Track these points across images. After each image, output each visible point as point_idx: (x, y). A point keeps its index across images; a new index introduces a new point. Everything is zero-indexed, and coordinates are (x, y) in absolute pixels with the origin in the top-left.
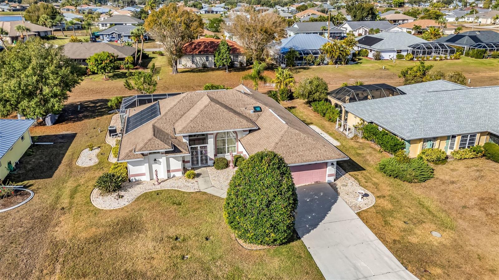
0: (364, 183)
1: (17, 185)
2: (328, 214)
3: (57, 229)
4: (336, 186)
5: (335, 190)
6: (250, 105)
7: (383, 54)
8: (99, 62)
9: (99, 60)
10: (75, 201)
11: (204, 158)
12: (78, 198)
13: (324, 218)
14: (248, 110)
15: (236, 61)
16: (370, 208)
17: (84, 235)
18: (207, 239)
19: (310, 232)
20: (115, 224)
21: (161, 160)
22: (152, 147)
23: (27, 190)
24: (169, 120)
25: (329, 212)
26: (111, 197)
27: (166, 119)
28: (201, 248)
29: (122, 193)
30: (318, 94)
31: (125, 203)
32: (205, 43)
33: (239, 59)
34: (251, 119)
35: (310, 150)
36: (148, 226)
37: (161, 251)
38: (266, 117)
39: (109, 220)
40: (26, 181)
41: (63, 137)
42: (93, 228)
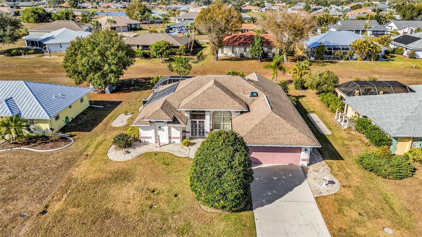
0: (336, 171)
1: (66, 134)
2: (287, 193)
3: (77, 169)
4: (307, 170)
5: (304, 173)
6: (249, 90)
7: (418, 53)
8: (158, 49)
9: (158, 46)
10: (97, 151)
11: (201, 131)
12: (100, 150)
13: (282, 196)
14: (246, 94)
15: (270, 53)
16: (330, 195)
17: (91, 177)
18: (176, 196)
19: (264, 206)
20: (115, 172)
21: (164, 128)
22: (157, 117)
23: (70, 138)
24: (179, 97)
25: (290, 192)
26: (122, 151)
27: (177, 96)
28: (168, 202)
29: (130, 150)
30: (326, 86)
31: (129, 157)
32: (245, 36)
33: (273, 51)
34: (246, 102)
35: (286, 134)
36: (137, 177)
37: (138, 199)
38: (259, 101)
39: (112, 169)
40: (73, 132)
41: (113, 103)
42: (99, 173)
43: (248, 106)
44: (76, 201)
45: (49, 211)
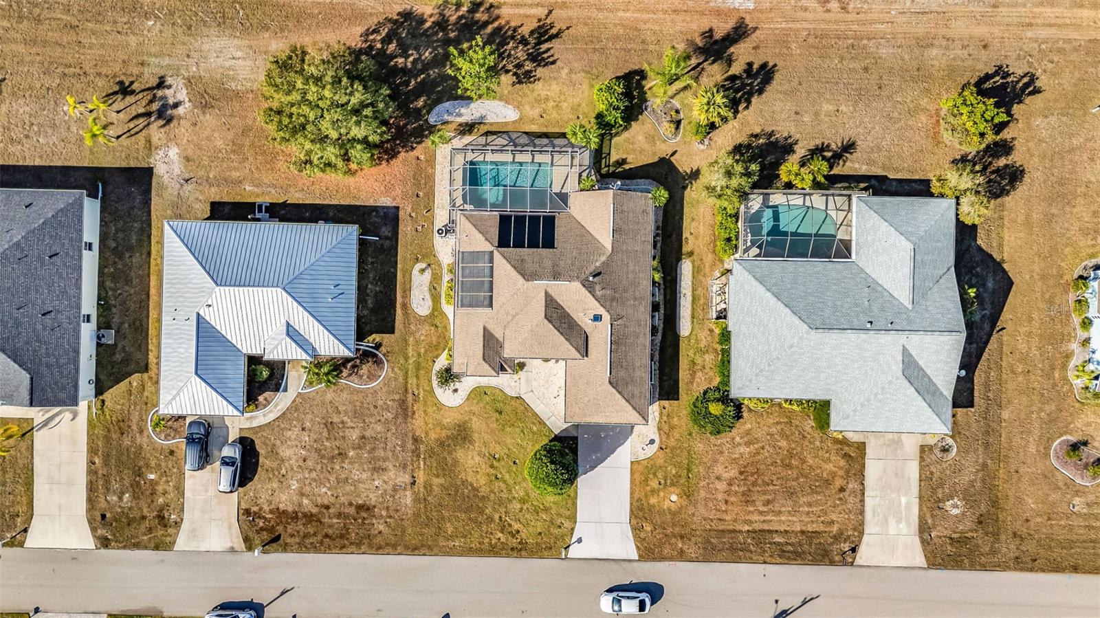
1: (369, 342)
2: (609, 457)
6: (591, 309)
13: (604, 461)
14: (586, 318)
16: (644, 460)
17: (433, 436)
18: (514, 463)
19: (587, 474)
23: (380, 355)
25: (612, 455)
27: (497, 318)
28: (509, 471)
29: (458, 385)
31: (459, 400)
34: (586, 331)
36: (476, 436)
37: (483, 467)
38: (600, 336)
39: (448, 420)
40: (374, 336)
41: (385, 216)
42: (439, 428)
43: (587, 337)
44: (434, 469)
45: (418, 481)
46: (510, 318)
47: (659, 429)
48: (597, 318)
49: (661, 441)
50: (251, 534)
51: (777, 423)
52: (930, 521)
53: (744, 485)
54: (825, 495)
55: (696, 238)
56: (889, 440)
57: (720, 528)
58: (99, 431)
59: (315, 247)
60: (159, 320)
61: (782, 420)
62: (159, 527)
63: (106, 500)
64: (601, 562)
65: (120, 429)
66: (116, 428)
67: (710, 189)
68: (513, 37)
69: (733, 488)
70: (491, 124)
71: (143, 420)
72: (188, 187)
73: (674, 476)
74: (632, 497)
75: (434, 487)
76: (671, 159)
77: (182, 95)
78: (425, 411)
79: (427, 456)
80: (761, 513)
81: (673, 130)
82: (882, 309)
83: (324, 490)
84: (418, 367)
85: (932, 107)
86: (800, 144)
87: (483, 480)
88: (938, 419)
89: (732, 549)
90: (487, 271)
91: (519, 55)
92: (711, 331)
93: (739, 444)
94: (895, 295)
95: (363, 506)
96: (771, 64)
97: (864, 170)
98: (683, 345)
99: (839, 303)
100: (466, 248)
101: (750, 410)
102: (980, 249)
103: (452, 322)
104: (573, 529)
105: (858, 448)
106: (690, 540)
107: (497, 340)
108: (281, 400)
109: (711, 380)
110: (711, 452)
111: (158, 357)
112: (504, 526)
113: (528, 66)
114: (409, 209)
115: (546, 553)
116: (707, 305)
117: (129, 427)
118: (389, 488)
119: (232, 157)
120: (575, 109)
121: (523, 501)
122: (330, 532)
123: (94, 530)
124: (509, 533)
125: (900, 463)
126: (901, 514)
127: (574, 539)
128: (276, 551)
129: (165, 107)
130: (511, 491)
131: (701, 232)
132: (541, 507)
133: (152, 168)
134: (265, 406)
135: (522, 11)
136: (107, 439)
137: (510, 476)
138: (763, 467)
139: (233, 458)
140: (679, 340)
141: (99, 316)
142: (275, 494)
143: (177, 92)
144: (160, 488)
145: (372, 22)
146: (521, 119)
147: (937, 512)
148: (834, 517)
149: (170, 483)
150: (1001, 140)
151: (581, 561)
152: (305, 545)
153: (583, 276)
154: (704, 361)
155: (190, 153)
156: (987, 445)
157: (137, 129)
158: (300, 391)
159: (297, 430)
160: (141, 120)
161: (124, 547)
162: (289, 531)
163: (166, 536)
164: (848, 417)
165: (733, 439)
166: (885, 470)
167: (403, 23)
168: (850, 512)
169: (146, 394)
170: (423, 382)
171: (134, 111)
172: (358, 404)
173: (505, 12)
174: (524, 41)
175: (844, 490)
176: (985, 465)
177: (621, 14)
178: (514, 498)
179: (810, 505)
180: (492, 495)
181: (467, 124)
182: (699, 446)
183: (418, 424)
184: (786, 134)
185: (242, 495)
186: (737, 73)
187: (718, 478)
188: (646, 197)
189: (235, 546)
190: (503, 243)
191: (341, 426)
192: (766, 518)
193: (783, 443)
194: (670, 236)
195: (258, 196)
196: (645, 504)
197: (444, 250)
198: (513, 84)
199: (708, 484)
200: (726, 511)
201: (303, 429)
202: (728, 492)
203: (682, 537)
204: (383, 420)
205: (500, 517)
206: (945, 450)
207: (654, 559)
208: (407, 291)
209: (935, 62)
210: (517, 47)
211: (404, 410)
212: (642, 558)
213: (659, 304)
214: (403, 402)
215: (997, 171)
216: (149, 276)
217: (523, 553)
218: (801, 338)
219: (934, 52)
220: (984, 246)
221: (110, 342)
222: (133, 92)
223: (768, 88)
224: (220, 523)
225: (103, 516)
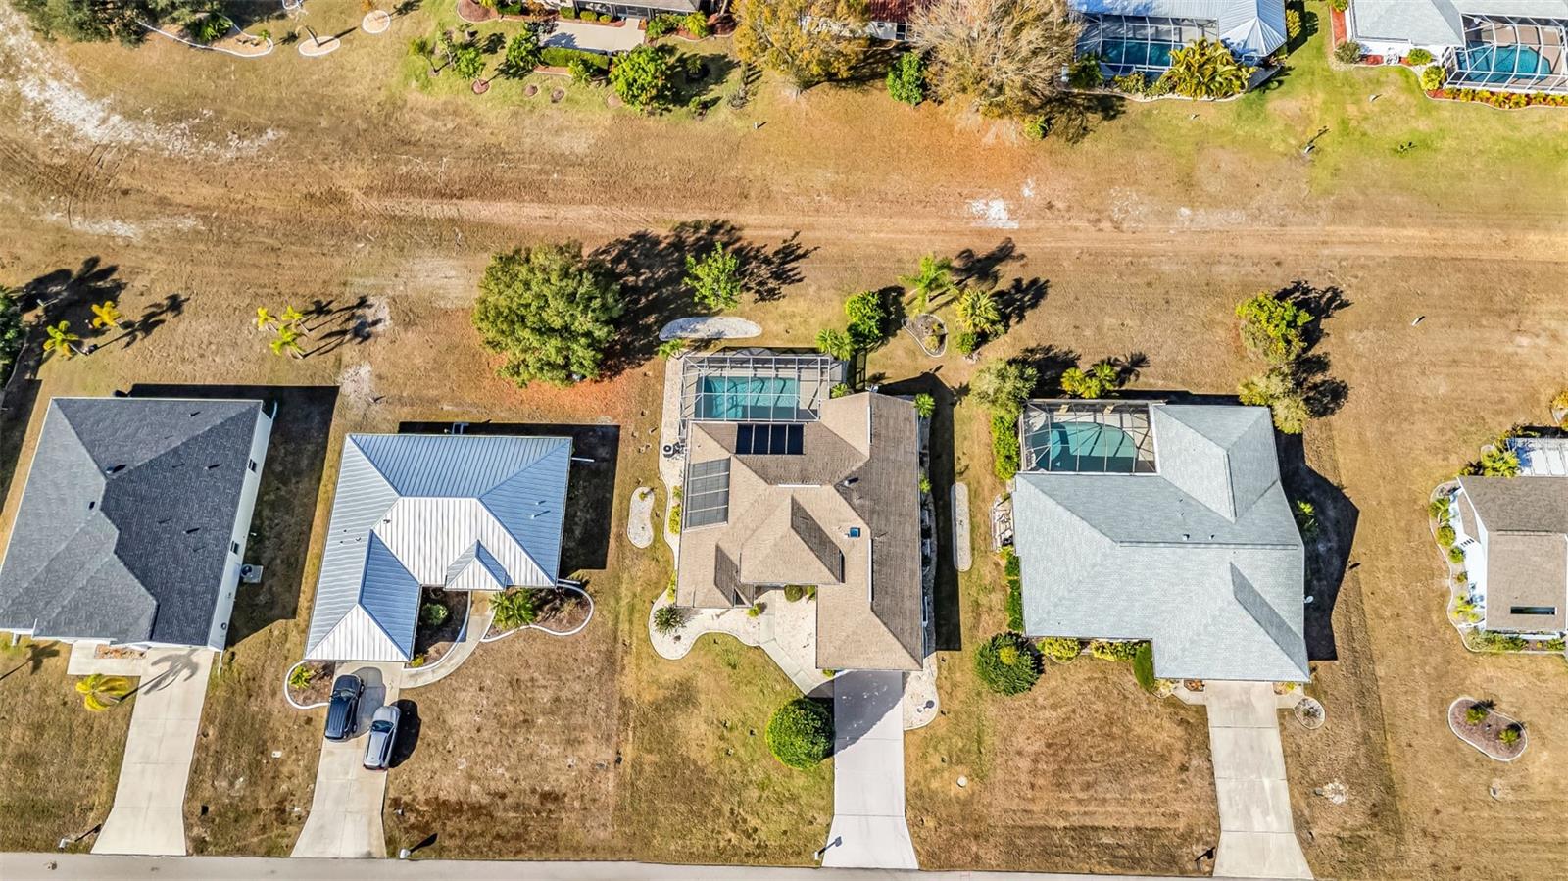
0: (943, 679)
1: (573, 580)
3: (623, 678)
4: (908, 678)
5: (903, 684)
6: (850, 524)
10: (635, 630)
14: (841, 531)
16: (922, 726)
17: (647, 697)
18: (751, 732)
19: (847, 746)
20: (673, 685)
23: (585, 593)
24: (737, 536)
25: (878, 722)
27: (734, 532)
28: (745, 744)
29: (681, 631)
31: (682, 650)
34: (841, 552)
36: (702, 697)
37: (711, 738)
38: (859, 557)
39: (667, 677)
40: (580, 572)
41: (604, 436)
42: (654, 687)
43: (843, 556)
44: (646, 741)
45: (624, 758)
46: (749, 532)
47: (939, 688)
48: (855, 533)
49: (941, 703)
50: (397, 833)
51: (1090, 679)
52: (1307, 812)
53: (1055, 761)
54: (1162, 776)
55: (971, 459)
56: (1236, 702)
57: (1028, 823)
58: (222, 693)
59: (520, 459)
60: (320, 556)
61: (1095, 676)
62: (276, 823)
63: (213, 785)
64: (869, 873)
65: (248, 690)
66: (244, 688)
67: (983, 396)
68: (755, 257)
69: (1039, 766)
70: (730, 340)
71: (278, 679)
72: (376, 407)
73: (961, 750)
74: (907, 781)
75: (646, 768)
76: (937, 374)
77: (384, 313)
78: (637, 665)
79: (638, 724)
80: (1080, 801)
81: (937, 344)
82: (1200, 522)
83: (500, 771)
84: (632, 609)
85: (1230, 322)
86: (1083, 359)
87: (710, 757)
88: (1290, 661)
89: (1046, 853)
90: (723, 481)
91: (762, 273)
92: (997, 565)
93: (1043, 707)
94: (1213, 508)
95: (550, 794)
96: (1042, 280)
97: (1160, 385)
98: (962, 582)
99: (1146, 517)
100: (697, 459)
101: (1053, 663)
102: (1311, 471)
103: (676, 554)
104: (829, 825)
105: (1196, 712)
106: (987, 841)
107: (731, 561)
108: (458, 652)
109: (1000, 625)
110: (1007, 718)
111: (312, 600)
112: (737, 822)
113: (772, 284)
114: (632, 429)
115: (792, 860)
116: (989, 535)
117: (260, 687)
118: (585, 768)
119: (432, 374)
120: (824, 325)
121: (762, 786)
122: (503, 830)
123: (188, 827)
124: (743, 832)
125: (1255, 733)
126: (1267, 803)
127: (831, 840)
128: (428, 858)
129: (363, 325)
130: (746, 771)
131: (977, 451)
132: (787, 794)
133: (338, 388)
134: (436, 660)
135: (765, 233)
136: (230, 702)
137: (746, 751)
138: (1076, 737)
139: (387, 723)
140: (957, 576)
141: (247, 549)
142: (436, 777)
143: (380, 310)
144: (285, 770)
145: (602, 244)
146: (763, 335)
147: (1314, 799)
148: (1177, 807)
149: (301, 763)
150: (1314, 356)
151: (840, 872)
152: (469, 850)
153: (837, 481)
154: (990, 600)
155: (384, 371)
156: (1364, 710)
157: (328, 348)
158: (482, 640)
159: (473, 691)
160: (334, 339)
161: (225, 853)
162: (449, 829)
163: (283, 837)
164: (1176, 658)
165: (1035, 700)
166: (1236, 743)
167: (636, 244)
168: (1199, 800)
169: (288, 645)
170: (637, 628)
171: (327, 330)
172: (553, 656)
173: (747, 234)
174: (768, 261)
175: (1187, 770)
176: (1366, 738)
177: (873, 235)
178: (750, 782)
179: (1143, 790)
180: (722, 777)
181: (702, 340)
182: (990, 709)
183: (629, 682)
184: (1065, 349)
185: (392, 779)
186: (1005, 289)
187: (1020, 753)
188: (908, 405)
189: (374, 850)
190: (742, 448)
191: (529, 684)
192: (1086, 809)
193: (1100, 706)
194: (939, 456)
195: (456, 416)
196: (925, 789)
197: (671, 473)
198: (756, 301)
199: (1007, 761)
200: (1033, 800)
201: (481, 689)
202: (1033, 772)
203: (976, 837)
204: (584, 677)
205: (732, 809)
206: (1310, 714)
207: (940, 869)
208: (624, 519)
209: (1224, 278)
210: (760, 266)
211: (611, 664)
212: (924, 868)
213: (930, 529)
214: (610, 655)
215: (1315, 387)
216: (315, 505)
217: (762, 860)
218: (1105, 555)
219: (1223, 268)
220: (1314, 468)
221: (255, 581)
222: (329, 312)
223: (1042, 302)
224: (358, 819)
225: (205, 809)
